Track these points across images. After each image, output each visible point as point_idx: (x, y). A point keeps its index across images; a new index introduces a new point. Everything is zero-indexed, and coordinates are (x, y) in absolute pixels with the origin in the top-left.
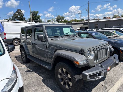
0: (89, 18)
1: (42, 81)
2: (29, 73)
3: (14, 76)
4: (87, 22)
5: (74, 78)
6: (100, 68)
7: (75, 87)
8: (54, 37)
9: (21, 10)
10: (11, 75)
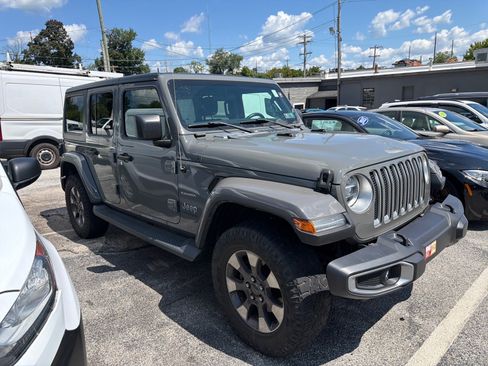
0: (339, 64)
1: (160, 305)
2: (101, 275)
3: (41, 281)
4: (334, 76)
5: (292, 288)
6: (398, 246)
7: (299, 325)
8: (205, 126)
9: (61, 25)
10: (29, 277)
